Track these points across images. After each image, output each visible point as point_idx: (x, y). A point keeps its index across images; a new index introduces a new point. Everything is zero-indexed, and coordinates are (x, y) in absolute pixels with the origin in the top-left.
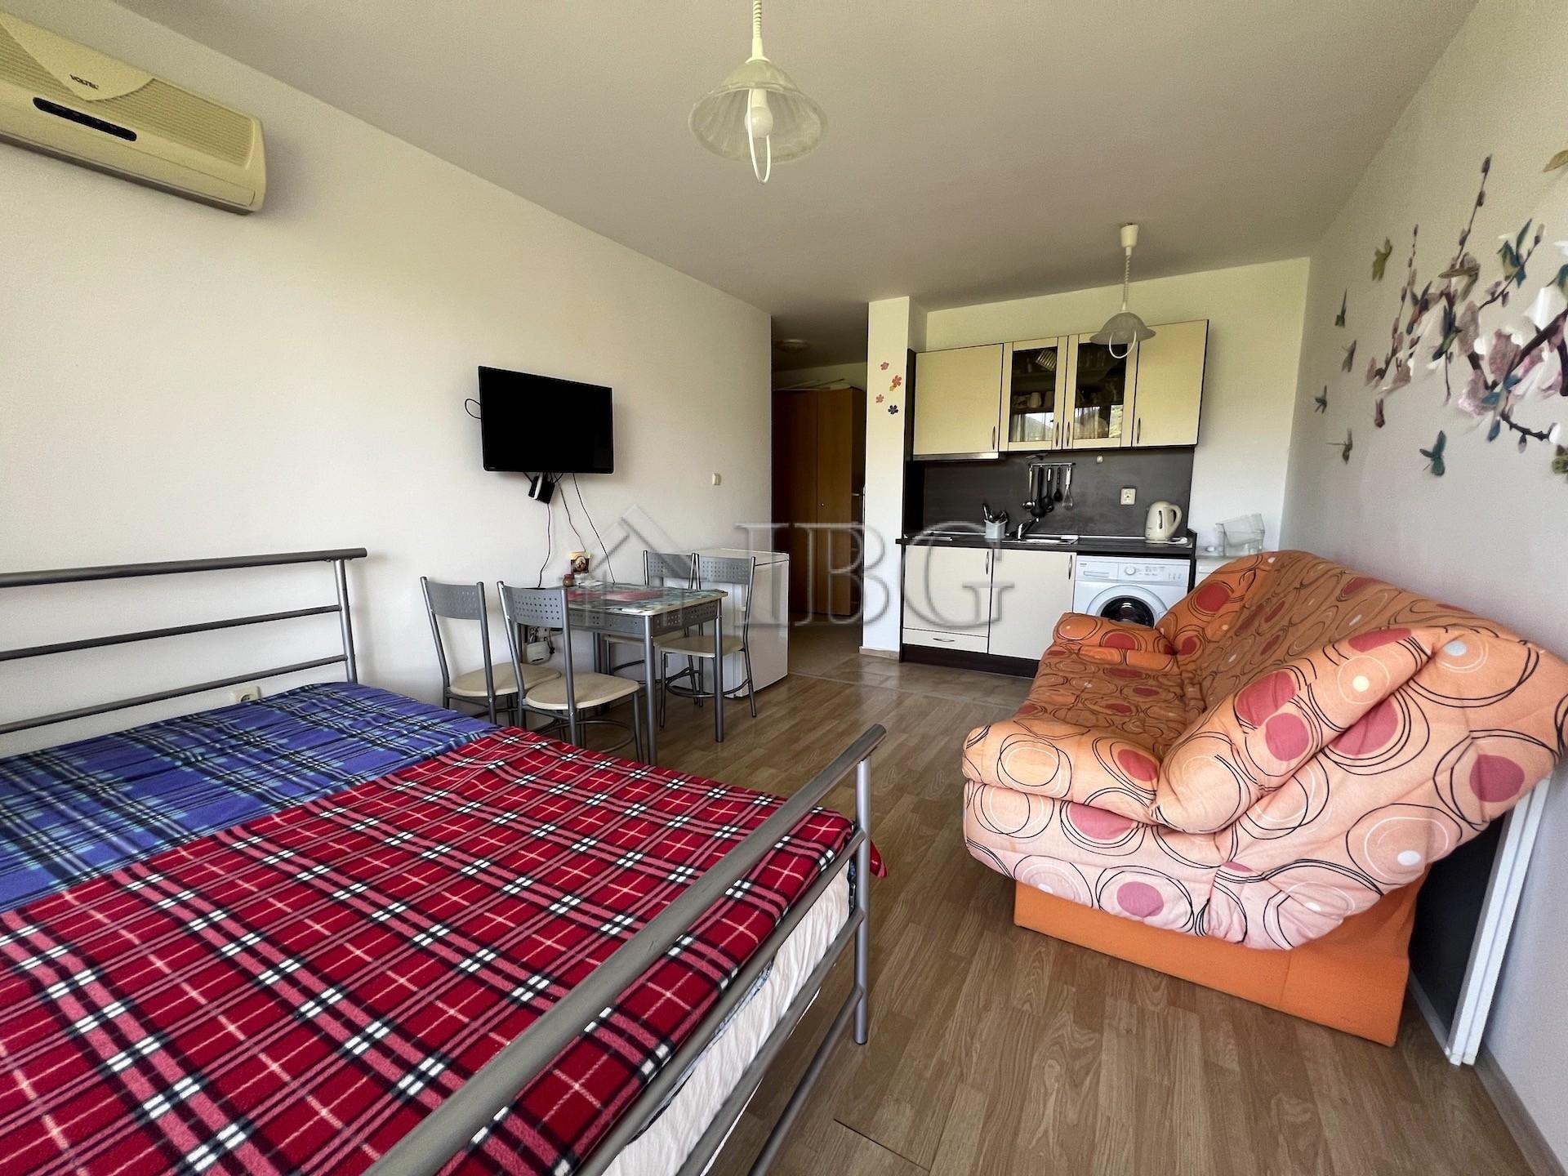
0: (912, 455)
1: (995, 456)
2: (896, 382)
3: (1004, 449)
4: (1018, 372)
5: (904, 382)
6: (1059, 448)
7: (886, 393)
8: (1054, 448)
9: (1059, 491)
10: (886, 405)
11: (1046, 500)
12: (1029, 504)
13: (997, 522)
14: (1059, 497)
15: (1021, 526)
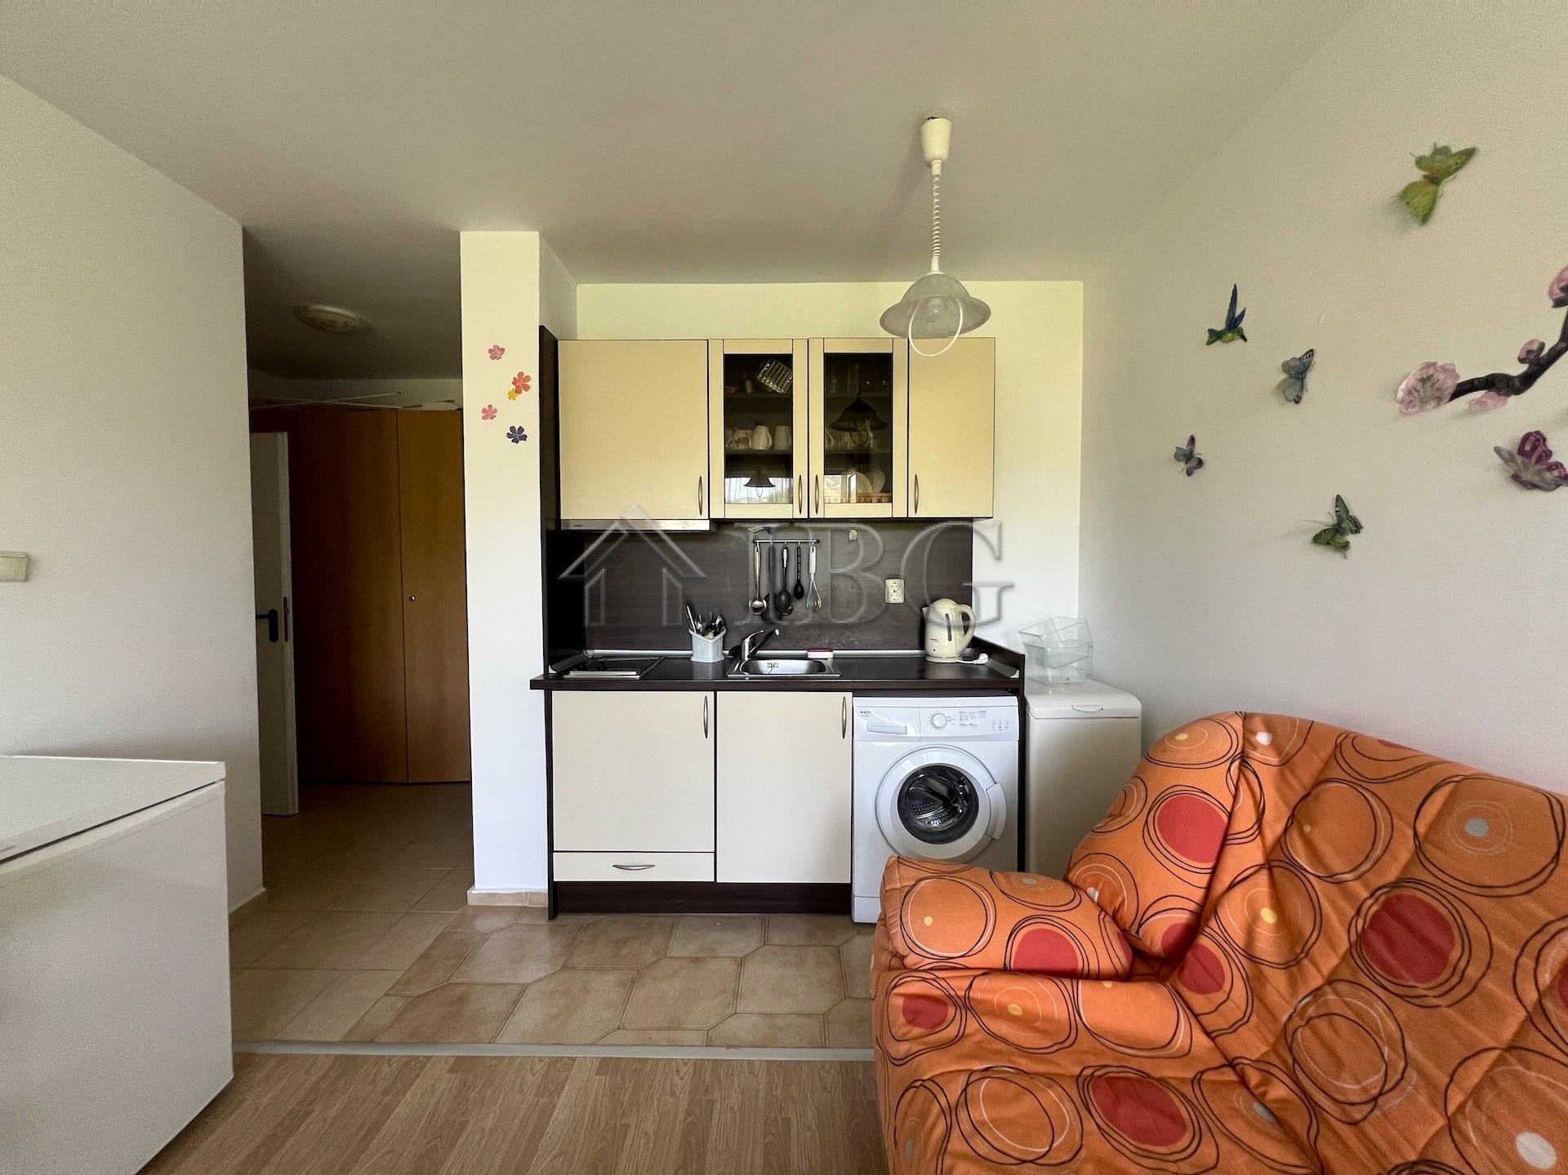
0: (558, 520)
1: (705, 526)
2: (520, 384)
3: (717, 514)
4: (733, 390)
5: (534, 384)
6: (804, 515)
7: (501, 401)
8: (797, 515)
9: (799, 583)
10: (502, 425)
11: (783, 598)
12: (757, 603)
13: (711, 635)
14: (799, 592)
15: (747, 640)
